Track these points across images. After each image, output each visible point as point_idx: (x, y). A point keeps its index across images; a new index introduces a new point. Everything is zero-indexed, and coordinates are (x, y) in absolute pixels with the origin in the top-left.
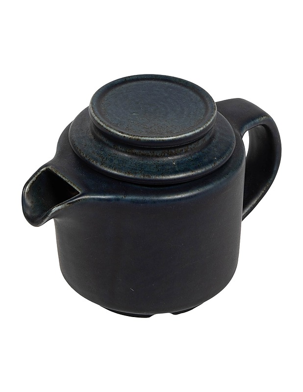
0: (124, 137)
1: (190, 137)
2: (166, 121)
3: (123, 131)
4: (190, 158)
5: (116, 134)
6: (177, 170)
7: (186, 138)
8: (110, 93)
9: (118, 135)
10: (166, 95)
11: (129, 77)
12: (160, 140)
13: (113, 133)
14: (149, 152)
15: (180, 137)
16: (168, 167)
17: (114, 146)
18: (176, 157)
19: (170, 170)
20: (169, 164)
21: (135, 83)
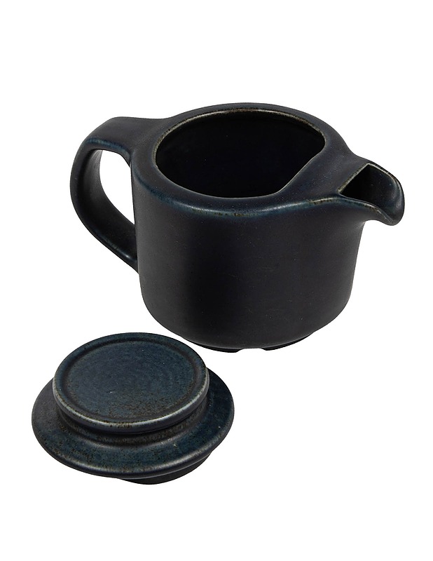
0: (111, 426)
1: (188, 409)
2: (152, 394)
3: (108, 420)
4: (191, 434)
5: (101, 425)
6: (181, 452)
7: (184, 412)
8: (73, 370)
9: (104, 426)
10: (139, 358)
11: (88, 344)
12: (155, 422)
13: (96, 424)
14: (142, 438)
15: (177, 412)
16: (169, 452)
17: (98, 438)
18: (175, 438)
19: (172, 455)
20: (169, 447)
21: (97, 350)
